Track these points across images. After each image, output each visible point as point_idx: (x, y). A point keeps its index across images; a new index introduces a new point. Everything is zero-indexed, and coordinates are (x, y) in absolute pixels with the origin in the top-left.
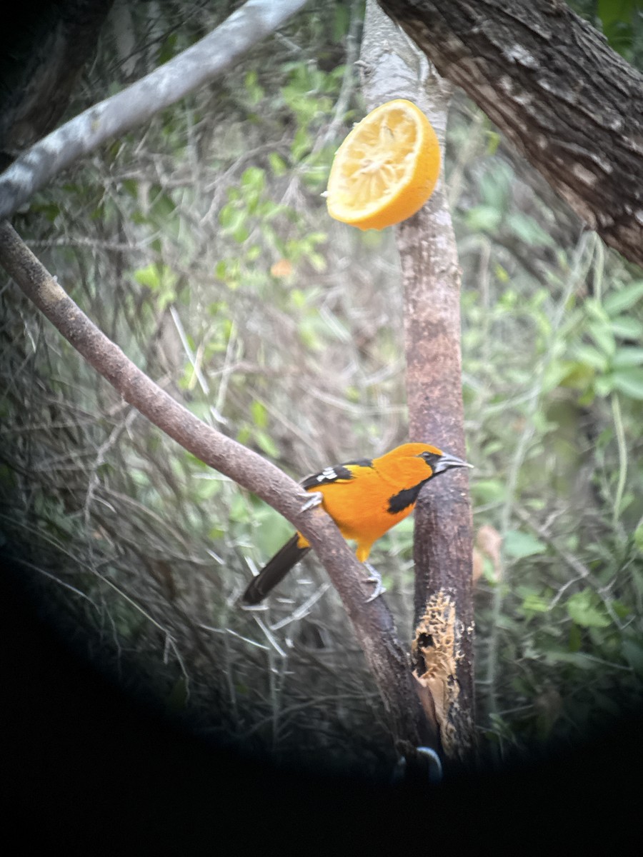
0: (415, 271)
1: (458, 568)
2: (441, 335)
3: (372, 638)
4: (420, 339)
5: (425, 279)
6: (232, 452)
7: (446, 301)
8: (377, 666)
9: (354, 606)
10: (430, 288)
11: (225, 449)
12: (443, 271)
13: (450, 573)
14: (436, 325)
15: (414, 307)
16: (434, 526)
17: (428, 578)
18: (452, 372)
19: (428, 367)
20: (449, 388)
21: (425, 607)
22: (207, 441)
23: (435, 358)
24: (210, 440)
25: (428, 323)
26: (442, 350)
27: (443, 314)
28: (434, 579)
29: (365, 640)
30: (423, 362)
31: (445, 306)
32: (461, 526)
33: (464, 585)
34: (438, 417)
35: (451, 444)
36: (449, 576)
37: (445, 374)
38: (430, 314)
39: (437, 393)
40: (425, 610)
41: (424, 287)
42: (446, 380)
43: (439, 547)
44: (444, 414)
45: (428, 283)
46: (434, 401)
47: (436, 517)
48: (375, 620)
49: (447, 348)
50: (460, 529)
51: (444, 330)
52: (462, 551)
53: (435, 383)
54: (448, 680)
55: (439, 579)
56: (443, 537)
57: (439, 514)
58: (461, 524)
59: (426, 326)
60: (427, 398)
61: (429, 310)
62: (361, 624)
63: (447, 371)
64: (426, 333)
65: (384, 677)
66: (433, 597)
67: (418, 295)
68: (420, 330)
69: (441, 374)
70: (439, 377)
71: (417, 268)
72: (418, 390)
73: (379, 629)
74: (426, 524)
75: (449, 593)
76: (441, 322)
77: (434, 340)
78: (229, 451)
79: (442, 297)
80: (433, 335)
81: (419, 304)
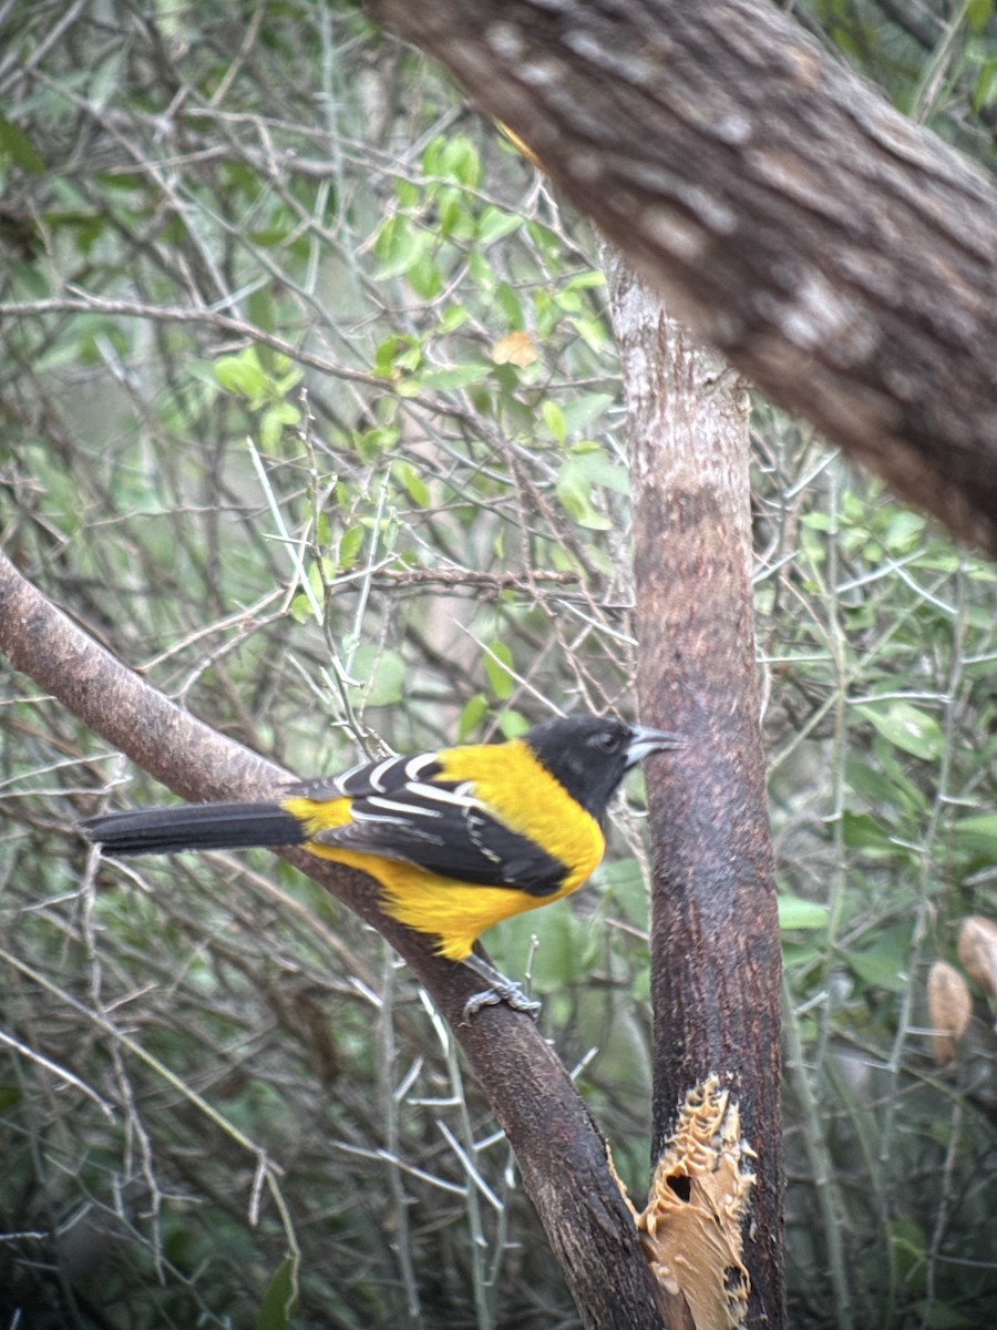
0: (650, 381)
1: (748, 1028)
2: (706, 521)
3: (558, 1188)
4: (661, 529)
5: (671, 399)
6: (249, 779)
7: (717, 446)
8: (569, 1249)
9: (517, 1114)
10: (683, 417)
11: (235, 772)
12: (710, 382)
13: (729, 1041)
14: (698, 498)
15: (649, 460)
16: (695, 937)
17: (681, 1051)
18: (732, 600)
19: (679, 588)
20: (727, 634)
21: (676, 1115)
22: (193, 754)
23: (695, 569)
24: (200, 751)
25: (680, 494)
26: (709, 552)
27: (710, 475)
28: (695, 1054)
29: (543, 1192)
30: (668, 578)
31: (715, 457)
32: (753, 937)
33: (760, 1067)
34: (702, 699)
35: (731, 755)
36: (727, 1047)
37: (715, 604)
38: (683, 475)
39: (699, 645)
40: (674, 1123)
41: (670, 416)
42: (718, 617)
43: (706, 983)
44: (714, 690)
45: (679, 408)
46: (693, 662)
47: (698, 916)
48: (563, 1147)
49: (720, 548)
50: (751, 942)
51: (714, 508)
52: (756, 991)
53: (694, 623)
54: (726, 1278)
55: (706, 1053)
56: (713, 961)
57: (704, 911)
58: (754, 931)
59: (676, 500)
60: (678, 656)
61: (679, 465)
62: (535, 1156)
63: (721, 598)
64: (675, 516)
65: (584, 1274)
66: (692, 1094)
67: (658, 433)
68: (663, 509)
69: (710, 603)
70: (703, 610)
71: (654, 376)
72: (659, 639)
73: (570, 1166)
74: (677, 932)
75: (725, 1084)
76: (707, 491)
77: (691, 531)
78: (242, 776)
79: (710, 439)
80: (690, 520)
81: (661, 454)
